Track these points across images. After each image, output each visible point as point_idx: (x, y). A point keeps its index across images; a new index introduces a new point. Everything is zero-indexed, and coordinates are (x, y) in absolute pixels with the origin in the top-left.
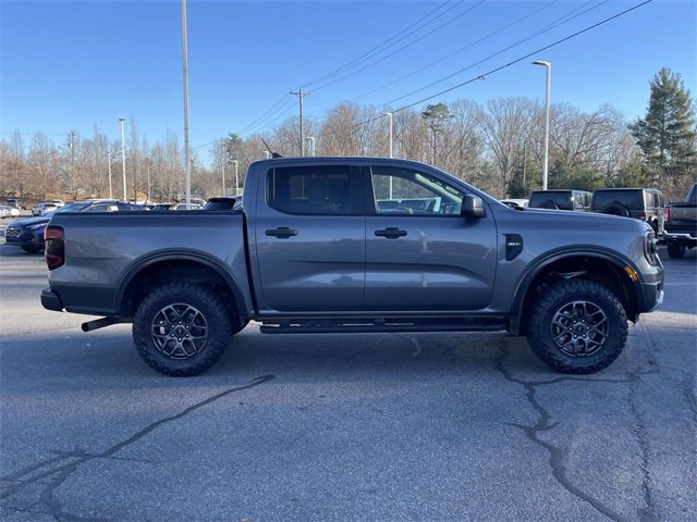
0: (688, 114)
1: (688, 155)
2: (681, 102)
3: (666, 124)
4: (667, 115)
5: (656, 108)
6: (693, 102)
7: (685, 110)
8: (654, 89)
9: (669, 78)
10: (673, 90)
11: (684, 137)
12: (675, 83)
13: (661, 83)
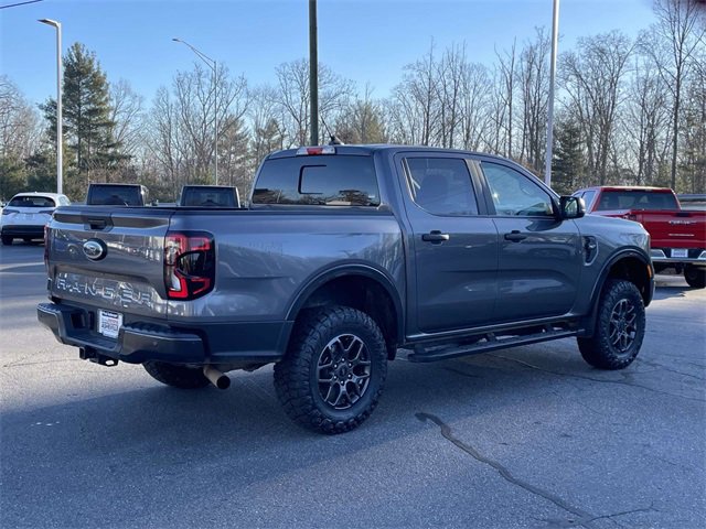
0: (106, 100)
1: (108, 147)
2: (97, 84)
3: (83, 108)
4: (83, 99)
5: (71, 89)
6: (110, 86)
7: (103, 95)
8: (67, 66)
9: (84, 55)
10: (89, 70)
11: (104, 124)
12: (90, 62)
13: (75, 60)
